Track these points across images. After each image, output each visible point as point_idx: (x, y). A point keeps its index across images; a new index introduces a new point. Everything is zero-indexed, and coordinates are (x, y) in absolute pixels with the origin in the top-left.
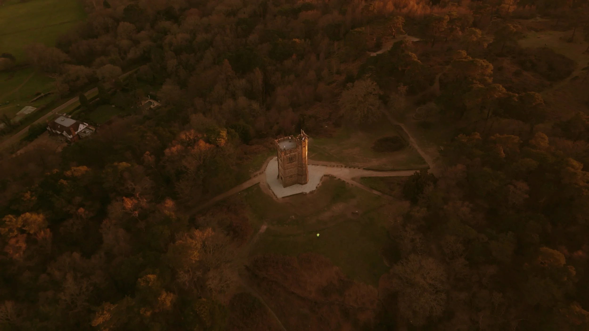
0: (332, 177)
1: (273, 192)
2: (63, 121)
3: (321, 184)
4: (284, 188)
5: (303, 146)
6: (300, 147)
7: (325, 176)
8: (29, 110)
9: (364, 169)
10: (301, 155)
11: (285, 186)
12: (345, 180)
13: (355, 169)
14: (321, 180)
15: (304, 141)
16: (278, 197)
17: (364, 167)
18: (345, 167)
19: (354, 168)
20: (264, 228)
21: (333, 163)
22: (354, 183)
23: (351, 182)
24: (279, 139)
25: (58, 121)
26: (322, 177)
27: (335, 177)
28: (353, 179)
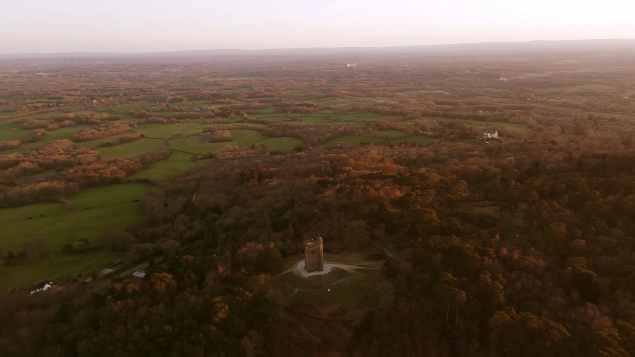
0: (338, 269)
1: (302, 275)
2: (138, 274)
3: (331, 271)
4: (309, 272)
5: (320, 242)
6: (318, 243)
7: (334, 268)
8: (108, 271)
9: (358, 266)
10: (319, 248)
11: (309, 271)
12: (346, 270)
14: (331, 269)
15: (321, 240)
16: (305, 276)
18: (347, 265)
19: (352, 265)
20: (296, 291)
21: (339, 263)
23: (350, 271)
24: (306, 241)
25: (135, 274)
26: (332, 268)
27: (340, 268)
28: (351, 269)
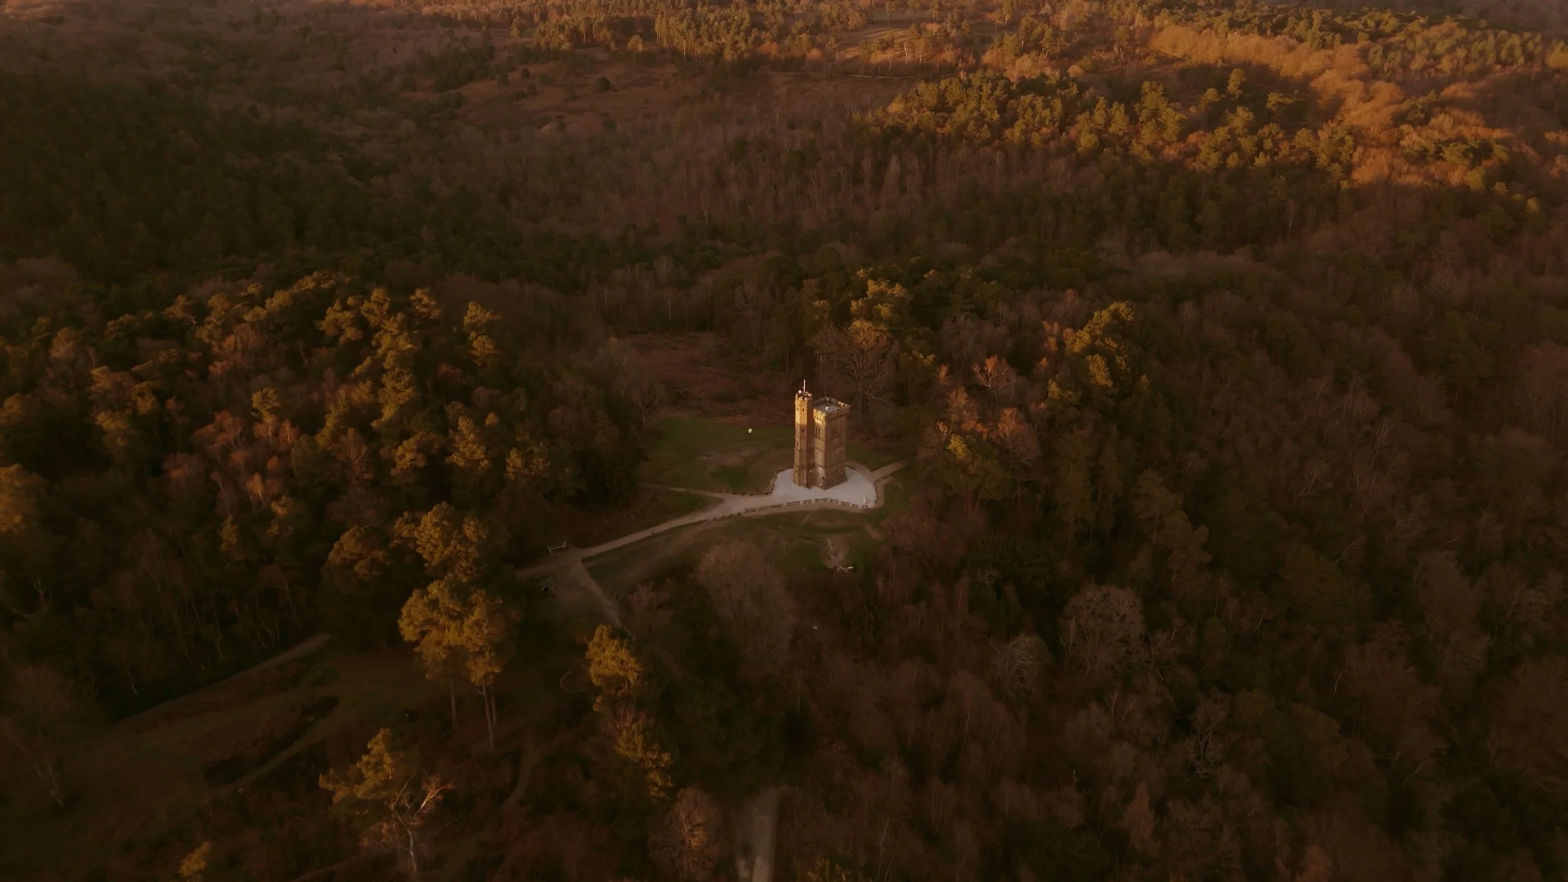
0: (757, 493)
3: (772, 482)
7: (770, 493)
9: (706, 521)
12: (735, 496)
13: (721, 516)
14: (773, 486)
17: (705, 523)
18: (739, 514)
19: (723, 517)
21: (763, 513)
22: (718, 495)
26: (773, 490)
27: (751, 495)
28: (721, 501)
